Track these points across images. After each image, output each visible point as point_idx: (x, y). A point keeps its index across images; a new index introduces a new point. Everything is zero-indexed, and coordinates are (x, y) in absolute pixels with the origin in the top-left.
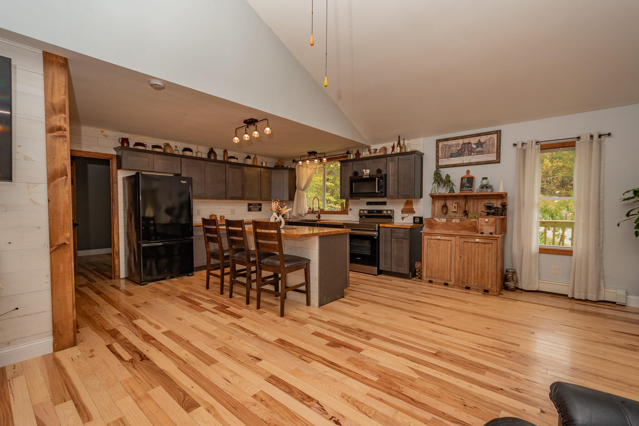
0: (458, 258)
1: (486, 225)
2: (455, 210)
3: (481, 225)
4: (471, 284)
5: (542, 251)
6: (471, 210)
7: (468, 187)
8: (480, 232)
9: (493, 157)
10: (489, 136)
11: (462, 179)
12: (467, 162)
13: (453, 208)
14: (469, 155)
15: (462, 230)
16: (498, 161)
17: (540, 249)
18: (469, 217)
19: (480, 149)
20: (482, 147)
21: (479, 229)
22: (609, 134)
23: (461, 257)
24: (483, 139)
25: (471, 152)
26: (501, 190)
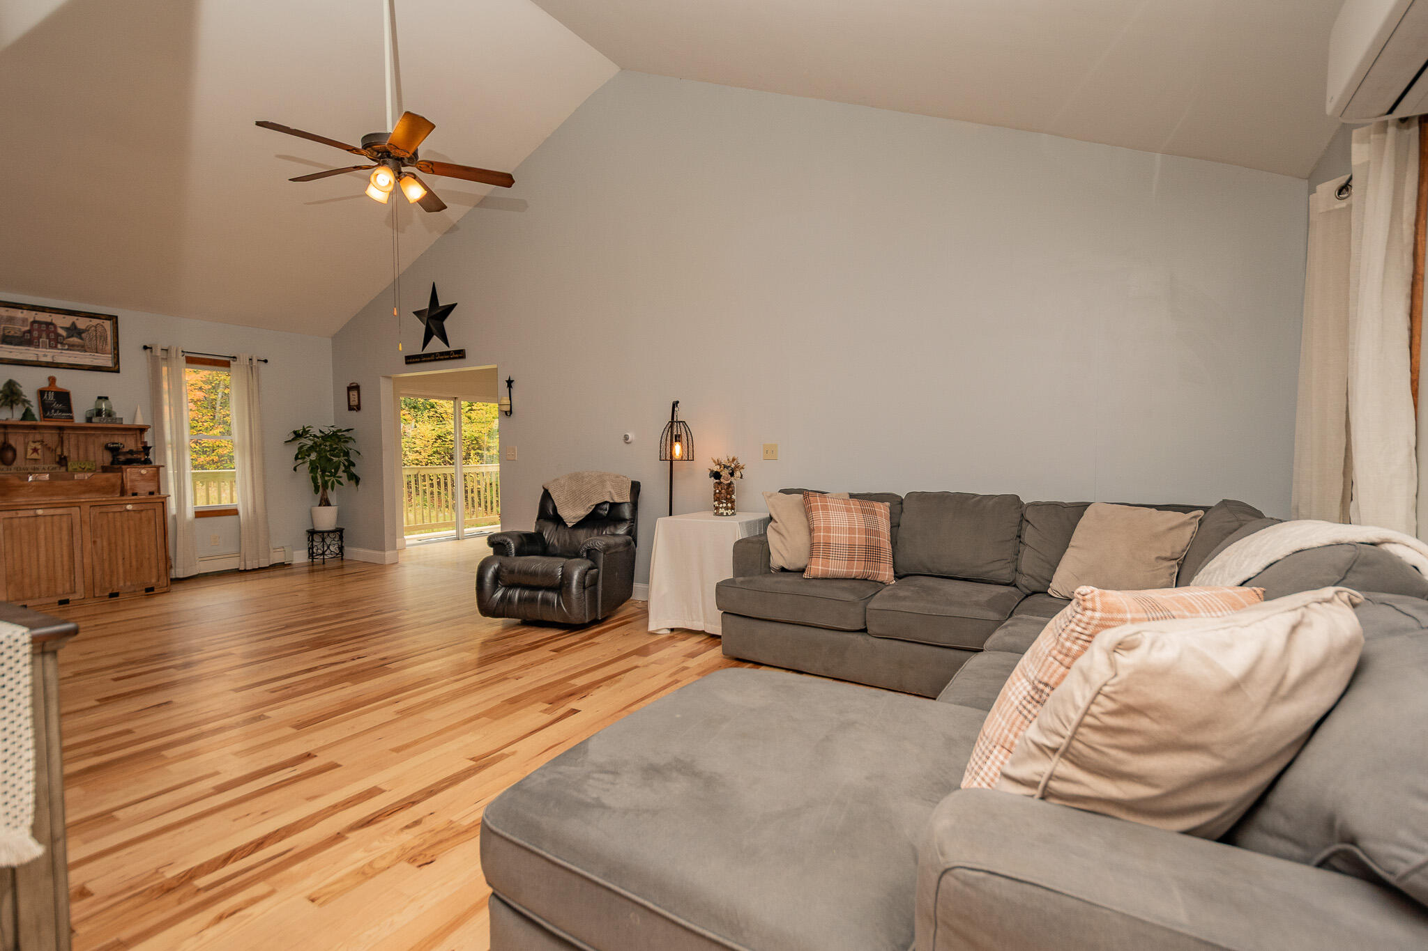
0: (89, 546)
1: (142, 480)
2: (35, 456)
3: (132, 481)
4: (120, 584)
5: (200, 514)
6: (73, 455)
7: (62, 411)
8: (130, 493)
9: (105, 360)
10: (95, 322)
11: (42, 393)
12: (49, 359)
13: (30, 451)
14: (51, 347)
15: (84, 492)
16: (115, 370)
17: (196, 512)
18: (70, 469)
19: (75, 340)
20: (81, 339)
21: (128, 487)
22: (266, 361)
23: (95, 542)
24: (82, 323)
25: (56, 341)
26: (140, 422)
